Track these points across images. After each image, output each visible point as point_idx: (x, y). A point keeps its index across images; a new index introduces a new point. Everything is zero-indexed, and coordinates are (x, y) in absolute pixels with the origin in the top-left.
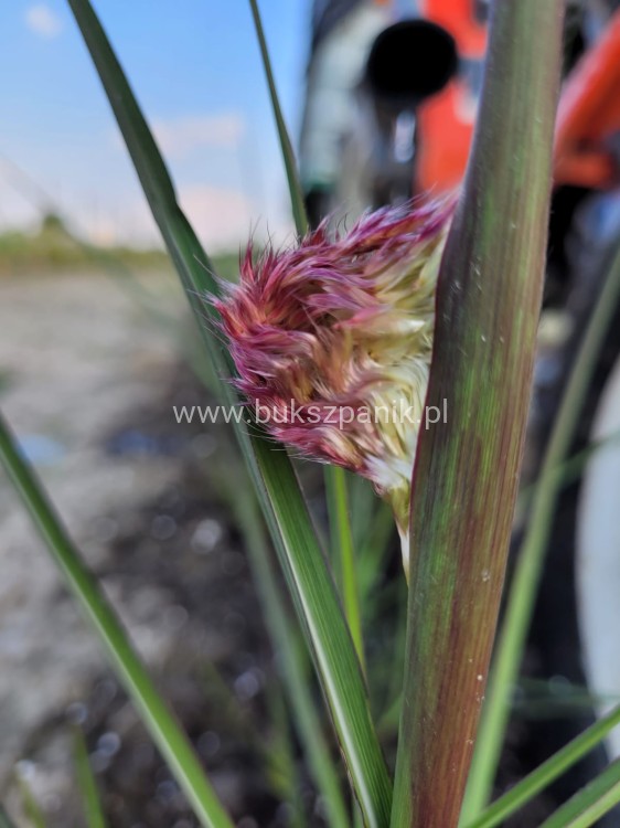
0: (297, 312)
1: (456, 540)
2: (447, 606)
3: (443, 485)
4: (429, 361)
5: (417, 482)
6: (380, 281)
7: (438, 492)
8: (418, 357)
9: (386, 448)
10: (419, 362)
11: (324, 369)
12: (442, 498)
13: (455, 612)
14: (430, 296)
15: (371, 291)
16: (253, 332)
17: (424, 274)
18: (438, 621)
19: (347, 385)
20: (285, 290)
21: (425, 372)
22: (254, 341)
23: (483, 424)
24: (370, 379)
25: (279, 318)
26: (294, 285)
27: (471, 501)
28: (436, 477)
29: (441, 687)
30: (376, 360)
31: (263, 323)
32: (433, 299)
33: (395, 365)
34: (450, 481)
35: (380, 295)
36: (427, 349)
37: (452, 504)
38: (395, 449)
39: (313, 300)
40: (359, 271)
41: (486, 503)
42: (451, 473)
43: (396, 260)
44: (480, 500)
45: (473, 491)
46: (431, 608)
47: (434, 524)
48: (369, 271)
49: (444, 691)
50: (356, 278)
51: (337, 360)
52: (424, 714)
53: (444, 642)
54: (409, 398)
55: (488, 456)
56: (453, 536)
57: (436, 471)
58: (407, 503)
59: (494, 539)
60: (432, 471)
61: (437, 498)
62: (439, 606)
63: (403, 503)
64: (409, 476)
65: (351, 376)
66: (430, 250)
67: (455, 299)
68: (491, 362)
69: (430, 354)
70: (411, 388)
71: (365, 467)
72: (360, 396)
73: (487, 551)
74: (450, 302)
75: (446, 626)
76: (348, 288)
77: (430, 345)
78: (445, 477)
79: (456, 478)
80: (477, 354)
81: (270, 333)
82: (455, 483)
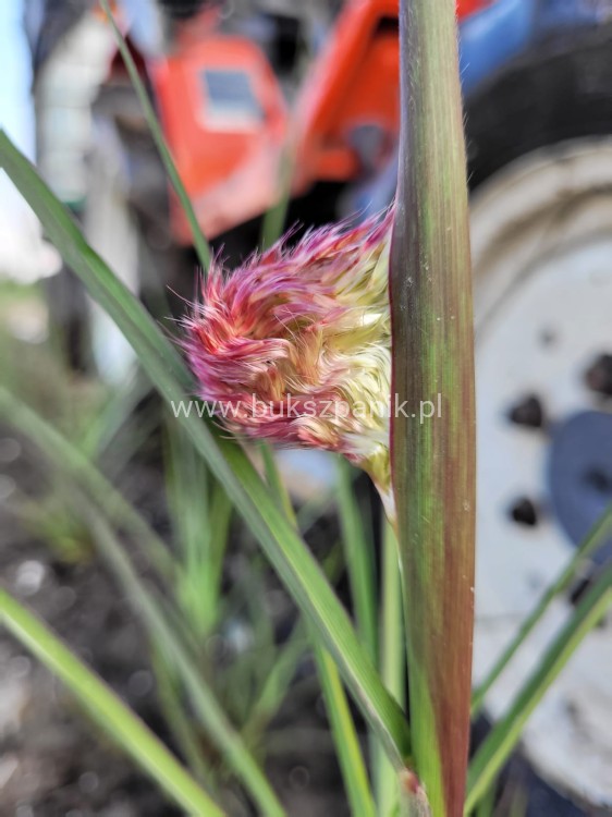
0: (266, 323)
1: (439, 484)
2: (440, 538)
3: (422, 441)
4: (390, 344)
5: (396, 445)
6: (339, 286)
7: (418, 448)
8: (380, 343)
9: (365, 426)
10: (381, 348)
11: (299, 366)
12: (422, 453)
13: (447, 541)
14: (384, 291)
15: (331, 296)
16: (231, 347)
17: (375, 275)
18: (435, 553)
19: (321, 378)
20: (253, 306)
21: (388, 354)
22: (230, 354)
24: (340, 369)
25: (248, 331)
26: (262, 301)
27: (447, 449)
28: (414, 437)
29: (445, 605)
31: (237, 336)
32: (387, 294)
33: (360, 353)
34: (428, 437)
35: (341, 298)
36: (386, 336)
37: (432, 455)
38: (371, 424)
39: (278, 310)
40: (317, 281)
41: (458, 449)
42: (428, 430)
43: (349, 268)
44: (454, 446)
45: (447, 441)
46: (427, 544)
47: (418, 476)
48: (325, 279)
49: (447, 609)
50: (316, 286)
51: (310, 357)
52: (433, 632)
53: (442, 569)
54: (376, 378)
55: (455, 410)
56: (437, 480)
57: (413, 432)
58: (386, 465)
60: (409, 431)
61: (418, 453)
62: (433, 540)
63: (383, 466)
64: (387, 442)
65: (322, 369)
66: (377, 255)
67: (409, 292)
68: (446, 336)
69: (390, 338)
70: (377, 370)
71: (343, 443)
72: (333, 384)
73: (464, 486)
74: (405, 295)
75: (442, 554)
76: (311, 296)
77: (389, 332)
78: (422, 435)
79: (433, 433)
80: (436, 333)
81: (246, 344)
82: (433, 438)
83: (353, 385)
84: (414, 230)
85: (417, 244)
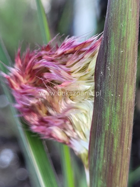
1: (106, 175)
3: (100, 152)
4: (93, 101)
7: (98, 155)
8: (89, 100)
9: (78, 136)
10: (89, 101)
11: (51, 103)
12: (99, 158)
14: (92, 76)
15: (70, 73)
16: (22, 88)
19: (61, 110)
20: (34, 71)
21: (92, 106)
23: (113, 128)
24: (70, 108)
25: (33, 81)
26: (38, 69)
27: (111, 159)
28: (97, 150)
30: (72, 100)
31: (26, 84)
32: (94, 77)
33: (80, 102)
34: (102, 151)
35: (73, 75)
37: (103, 160)
38: (82, 136)
39: (46, 75)
40: (64, 64)
41: (116, 160)
42: (102, 147)
44: (114, 158)
45: (111, 155)
47: (97, 168)
48: (68, 64)
50: (63, 67)
51: (56, 100)
54: (86, 116)
55: (116, 141)
56: (104, 173)
57: (97, 146)
58: (87, 159)
59: (120, 174)
60: (95, 146)
61: (98, 157)
63: (85, 159)
64: (88, 148)
65: (62, 106)
69: (94, 98)
70: (87, 112)
71: (70, 143)
72: (66, 114)
73: (118, 179)
76: (60, 71)
78: (100, 149)
79: (104, 149)
80: (110, 101)
81: (29, 88)
82: (104, 152)
83: (74, 117)
84: (106, 49)
85: (106, 56)
